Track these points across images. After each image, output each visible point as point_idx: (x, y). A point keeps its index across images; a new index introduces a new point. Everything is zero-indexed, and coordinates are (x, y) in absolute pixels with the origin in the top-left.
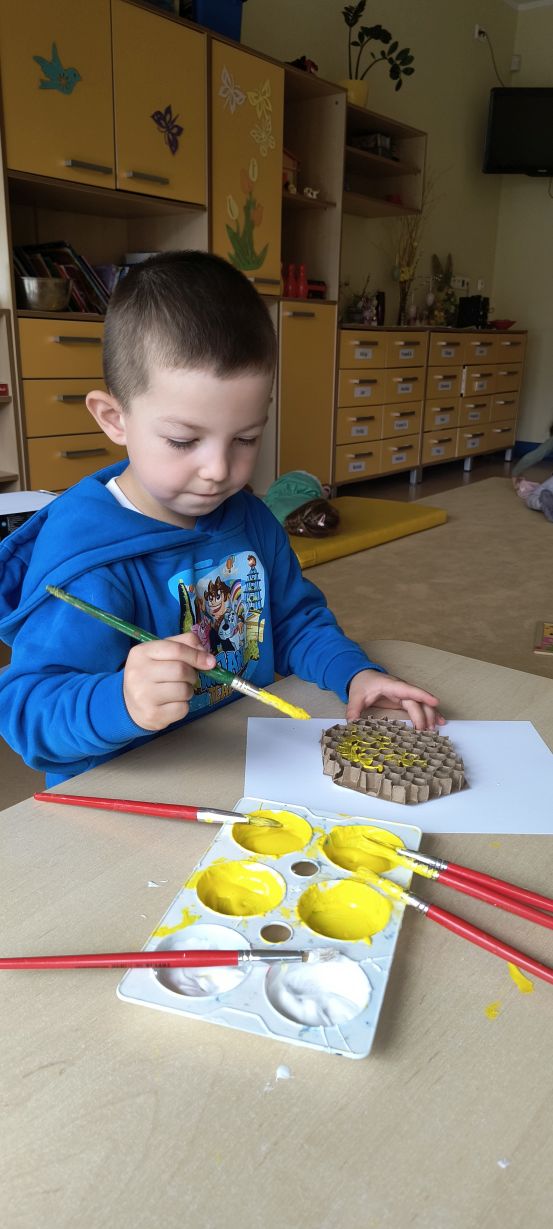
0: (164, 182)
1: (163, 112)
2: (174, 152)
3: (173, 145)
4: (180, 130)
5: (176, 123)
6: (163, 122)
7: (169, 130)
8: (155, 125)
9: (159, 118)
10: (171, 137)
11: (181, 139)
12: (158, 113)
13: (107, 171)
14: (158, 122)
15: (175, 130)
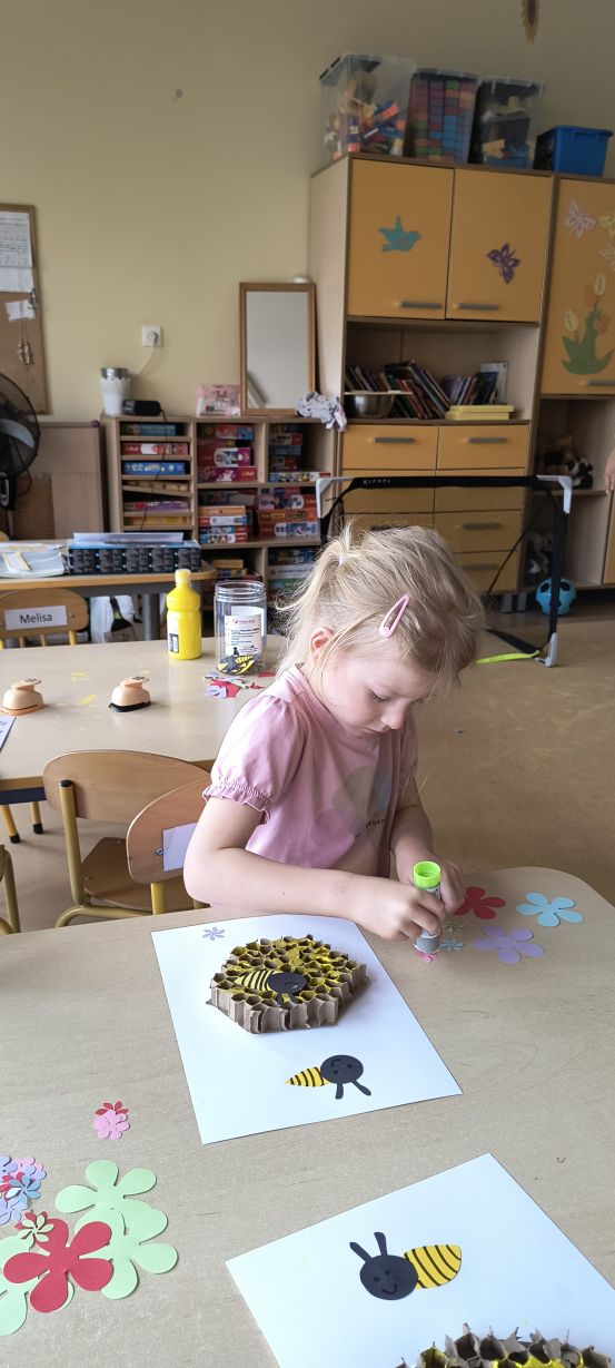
0: (491, 308)
1: (499, 248)
2: (507, 282)
3: (508, 275)
4: (517, 262)
5: (514, 256)
6: (498, 258)
7: (504, 262)
8: (490, 261)
9: (494, 256)
10: (506, 269)
11: (516, 270)
12: (495, 252)
13: (437, 307)
14: (494, 259)
15: (511, 263)
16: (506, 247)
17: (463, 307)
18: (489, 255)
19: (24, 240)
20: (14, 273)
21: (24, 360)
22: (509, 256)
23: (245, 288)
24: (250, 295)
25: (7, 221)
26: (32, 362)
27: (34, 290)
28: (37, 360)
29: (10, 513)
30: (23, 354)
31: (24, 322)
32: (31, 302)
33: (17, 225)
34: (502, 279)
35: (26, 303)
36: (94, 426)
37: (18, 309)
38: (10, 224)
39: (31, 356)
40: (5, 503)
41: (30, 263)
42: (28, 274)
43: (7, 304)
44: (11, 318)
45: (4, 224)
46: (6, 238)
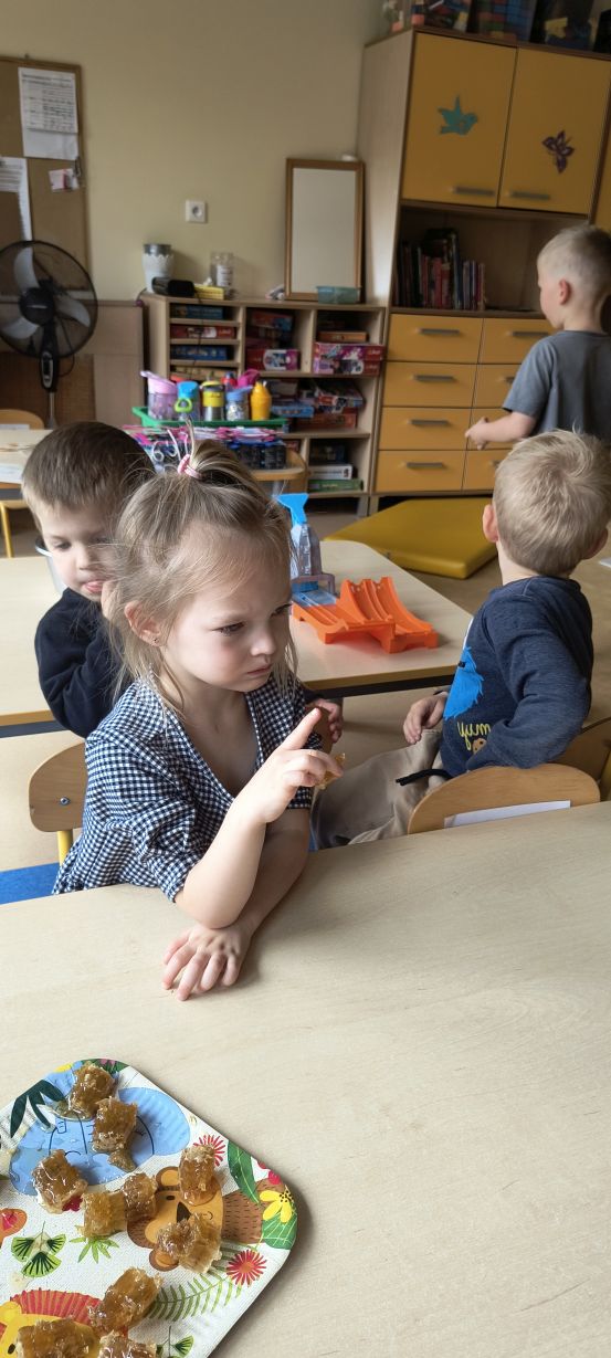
0: (545, 197)
1: (555, 136)
2: (561, 171)
3: (561, 165)
4: (571, 151)
5: (569, 145)
6: (554, 146)
7: (559, 151)
8: (545, 149)
9: (549, 143)
10: (560, 158)
11: (571, 159)
12: (551, 138)
13: (489, 193)
14: (549, 146)
15: (565, 152)
16: (562, 135)
17: (516, 195)
18: (544, 143)
19: (69, 103)
20: (59, 139)
22: (563, 144)
23: (292, 163)
24: (297, 171)
25: (53, 81)
27: (78, 158)
29: (52, 395)
31: (67, 191)
32: (75, 171)
33: (62, 86)
34: (555, 168)
35: (70, 172)
36: (138, 305)
37: (62, 178)
38: (54, 85)
40: (48, 385)
41: (76, 130)
42: (73, 140)
43: (51, 173)
44: (54, 188)
45: (49, 84)
46: (50, 101)
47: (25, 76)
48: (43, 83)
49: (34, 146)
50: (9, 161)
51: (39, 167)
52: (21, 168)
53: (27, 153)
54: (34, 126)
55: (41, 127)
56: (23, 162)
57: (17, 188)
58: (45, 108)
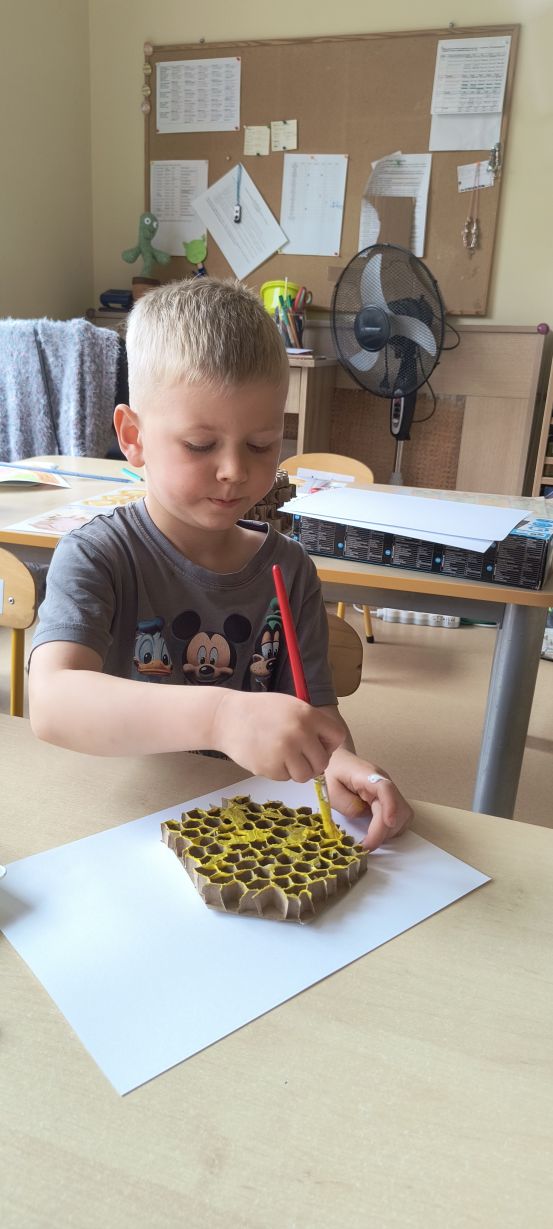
19: (497, 76)
20: (478, 123)
21: (469, 243)
25: (480, 51)
26: (478, 245)
27: (499, 145)
28: (486, 243)
29: (401, 443)
30: (469, 235)
31: (478, 192)
32: (493, 163)
33: (491, 55)
35: (485, 165)
36: (539, 332)
37: (473, 173)
38: (482, 55)
39: (479, 236)
40: (396, 431)
41: (500, 108)
42: (496, 123)
43: (459, 168)
44: (461, 187)
45: (474, 55)
46: (473, 76)
47: (444, 50)
48: (468, 56)
49: (441, 139)
50: (410, 159)
51: (447, 163)
52: (424, 165)
53: (433, 147)
54: (445, 111)
55: (455, 110)
56: (428, 158)
57: (415, 191)
58: (465, 86)
